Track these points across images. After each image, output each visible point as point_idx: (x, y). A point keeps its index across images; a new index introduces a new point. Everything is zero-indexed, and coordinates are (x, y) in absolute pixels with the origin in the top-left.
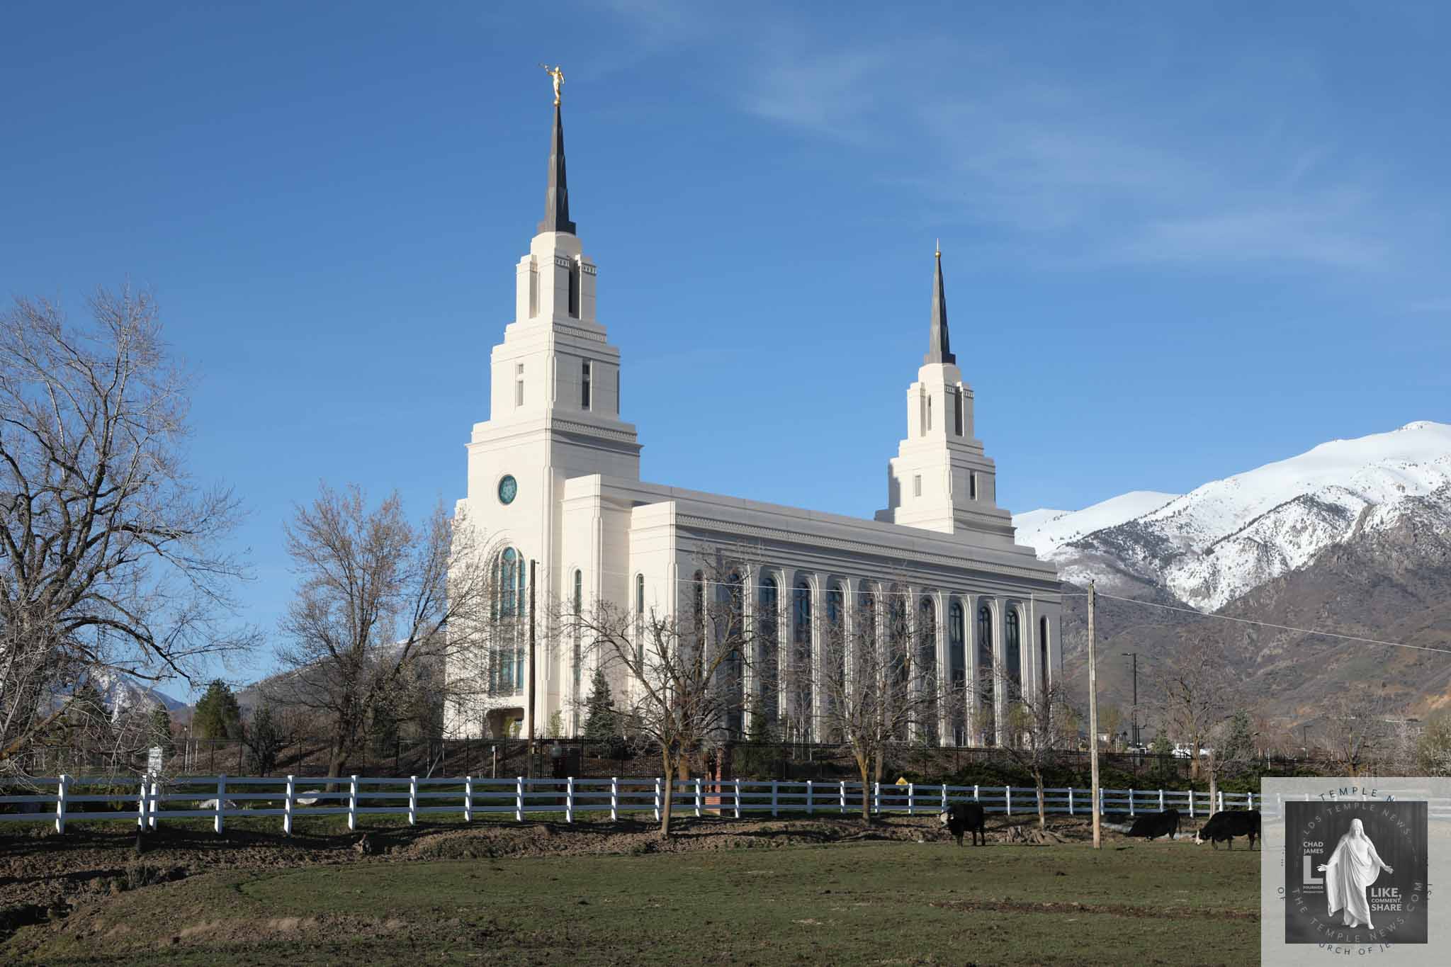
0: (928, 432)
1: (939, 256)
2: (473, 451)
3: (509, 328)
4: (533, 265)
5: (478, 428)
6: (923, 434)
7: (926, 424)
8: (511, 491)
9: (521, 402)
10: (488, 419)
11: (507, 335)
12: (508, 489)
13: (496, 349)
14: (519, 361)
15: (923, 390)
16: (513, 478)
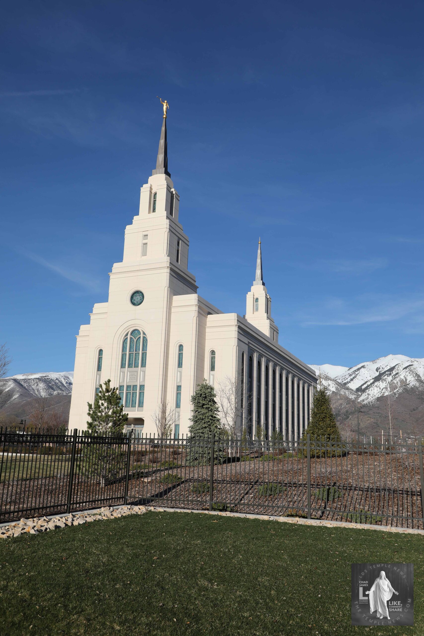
0: (255, 313)
1: (260, 243)
2: (112, 276)
3: (135, 218)
4: (151, 188)
5: (116, 265)
6: (253, 313)
7: (256, 309)
8: (139, 299)
9: (144, 253)
10: (122, 261)
11: (134, 221)
12: (137, 298)
13: (128, 227)
14: (145, 233)
15: (254, 295)
16: (141, 292)
